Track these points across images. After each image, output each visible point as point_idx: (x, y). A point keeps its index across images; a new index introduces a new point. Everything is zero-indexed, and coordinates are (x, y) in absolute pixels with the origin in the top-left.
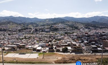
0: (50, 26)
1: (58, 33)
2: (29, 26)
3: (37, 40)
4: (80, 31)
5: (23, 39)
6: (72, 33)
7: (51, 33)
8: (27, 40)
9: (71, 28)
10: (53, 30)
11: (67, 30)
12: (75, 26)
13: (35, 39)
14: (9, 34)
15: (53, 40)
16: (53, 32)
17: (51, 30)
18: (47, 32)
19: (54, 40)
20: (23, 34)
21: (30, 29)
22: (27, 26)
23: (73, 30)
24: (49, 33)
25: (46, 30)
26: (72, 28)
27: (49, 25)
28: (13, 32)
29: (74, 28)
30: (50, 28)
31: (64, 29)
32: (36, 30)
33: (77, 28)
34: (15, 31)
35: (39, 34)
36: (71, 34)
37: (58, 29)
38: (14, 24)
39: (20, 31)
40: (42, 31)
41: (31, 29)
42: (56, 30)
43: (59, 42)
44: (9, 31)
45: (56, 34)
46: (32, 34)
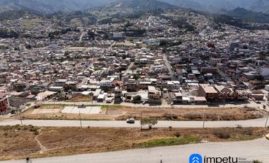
0: (125, 23)
1: (144, 43)
2: (72, 20)
3: (95, 65)
4: (198, 38)
5: (62, 60)
6: (178, 45)
7: (127, 43)
8: (73, 63)
9: (177, 29)
10: (132, 35)
11: (166, 33)
12: (188, 21)
13: (91, 62)
14: (29, 47)
15: (129, 65)
16: (131, 41)
17: (127, 35)
18: (117, 39)
19: (132, 64)
20: (61, 45)
21: (75, 31)
22: (68, 21)
23: (181, 33)
24: (122, 43)
25: (116, 35)
26: (180, 27)
27: (124, 21)
28: (36, 41)
29: (185, 27)
30: (125, 30)
31: (160, 30)
32: (91, 35)
33: (191, 29)
34: (41, 38)
35: (98, 46)
36: (174, 44)
37: (145, 31)
38: (34, 18)
39: (51, 36)
40: (106, 38)
41: (79, 31)
42: (140, 33)
43: (141, 69)
44: (27, 36)
45: (138, 45)
46: (83, 46)
